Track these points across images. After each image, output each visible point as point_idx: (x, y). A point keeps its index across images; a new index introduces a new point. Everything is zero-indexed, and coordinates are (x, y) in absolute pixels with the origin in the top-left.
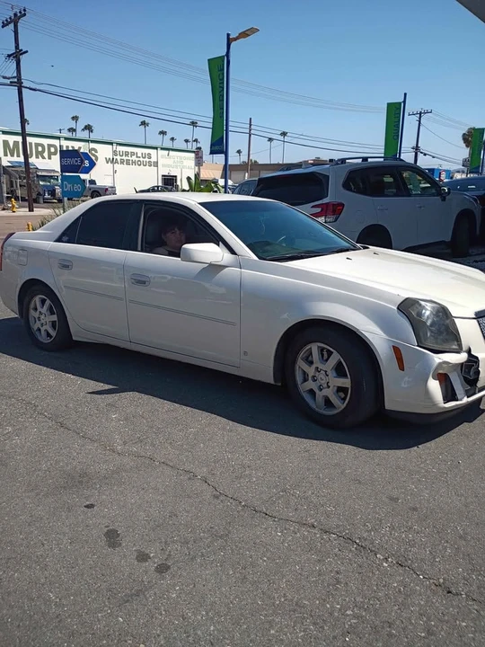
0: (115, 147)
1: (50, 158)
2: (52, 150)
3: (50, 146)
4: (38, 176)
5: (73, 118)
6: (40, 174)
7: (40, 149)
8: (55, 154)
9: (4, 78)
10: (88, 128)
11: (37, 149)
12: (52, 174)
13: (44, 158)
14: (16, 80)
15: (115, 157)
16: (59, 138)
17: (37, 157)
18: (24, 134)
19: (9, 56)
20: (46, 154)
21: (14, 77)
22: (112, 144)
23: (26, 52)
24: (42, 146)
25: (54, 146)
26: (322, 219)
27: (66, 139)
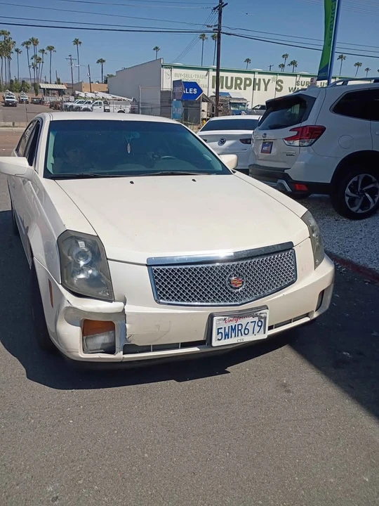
0: (298, 78)
1: (245, 89)
2: (248, 82)
3: (246, 79)
4: (230, 103)
5: (284, 56)
6: (232, 101)
7: (239, 82)
8: (249, 85)
9: (208, 26)
10: (293, 63)
11: (236, 81)
12: (241, 102)
13: (240, 89)
14: (217, 28)
15: (297, 87)
16: (254, 73)
17: (236, 88)
18: (218, 70)
19: (215, 9)
20: (242, 86)
21: (215, 26)
22: (296, 75)
23: (227, 4)
24: (241, 79)
25: (250, 79)
26: (297, 143)
27: (260, 73)
